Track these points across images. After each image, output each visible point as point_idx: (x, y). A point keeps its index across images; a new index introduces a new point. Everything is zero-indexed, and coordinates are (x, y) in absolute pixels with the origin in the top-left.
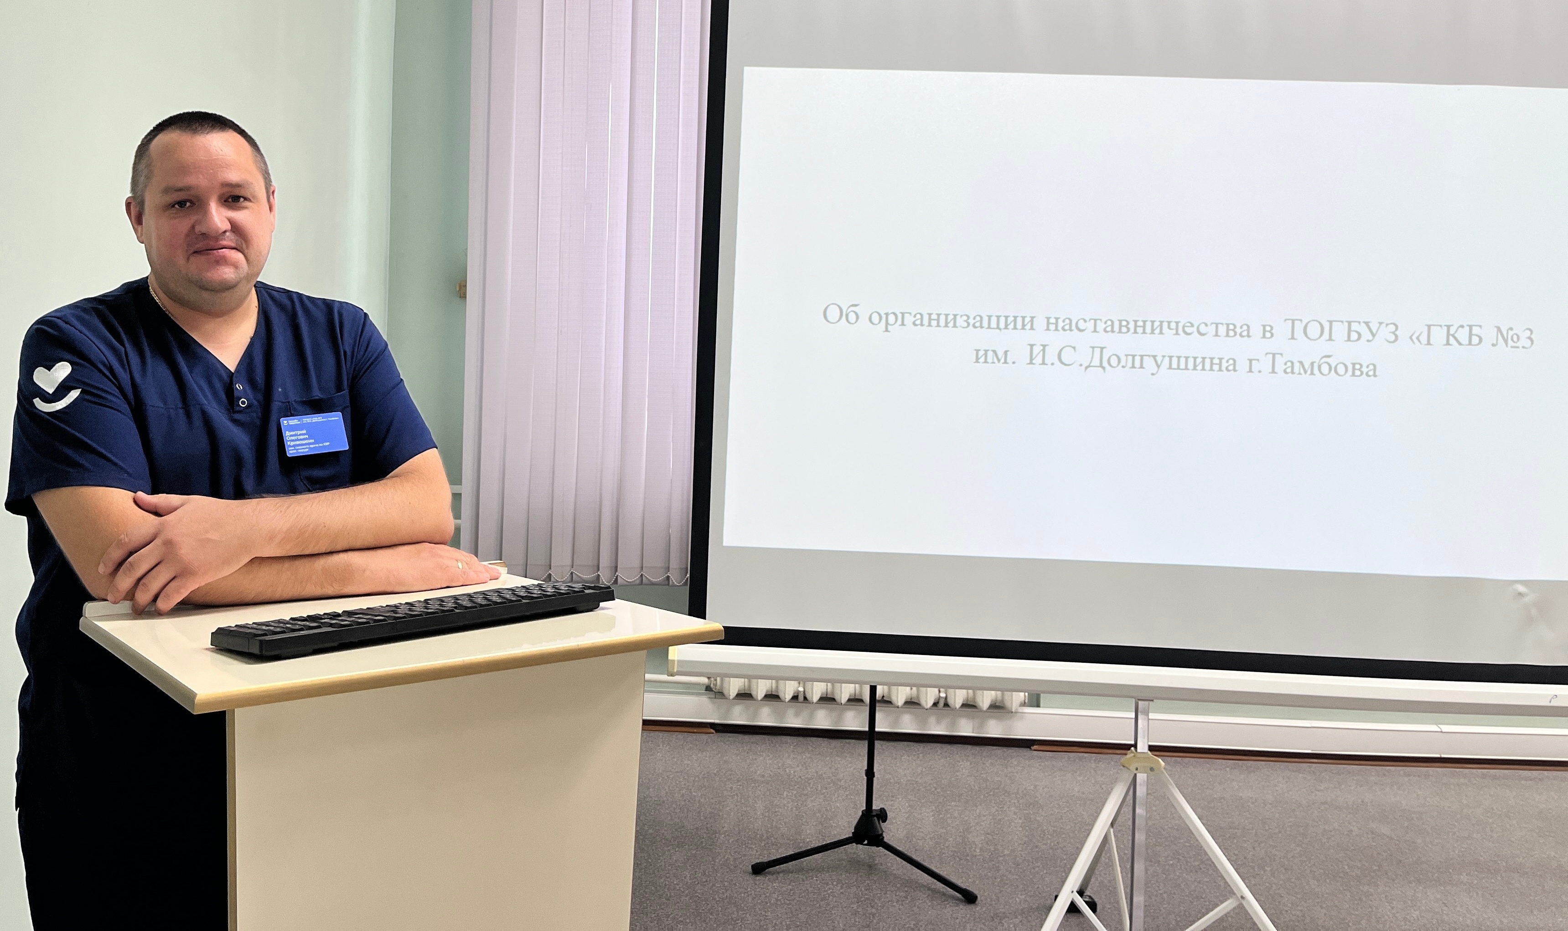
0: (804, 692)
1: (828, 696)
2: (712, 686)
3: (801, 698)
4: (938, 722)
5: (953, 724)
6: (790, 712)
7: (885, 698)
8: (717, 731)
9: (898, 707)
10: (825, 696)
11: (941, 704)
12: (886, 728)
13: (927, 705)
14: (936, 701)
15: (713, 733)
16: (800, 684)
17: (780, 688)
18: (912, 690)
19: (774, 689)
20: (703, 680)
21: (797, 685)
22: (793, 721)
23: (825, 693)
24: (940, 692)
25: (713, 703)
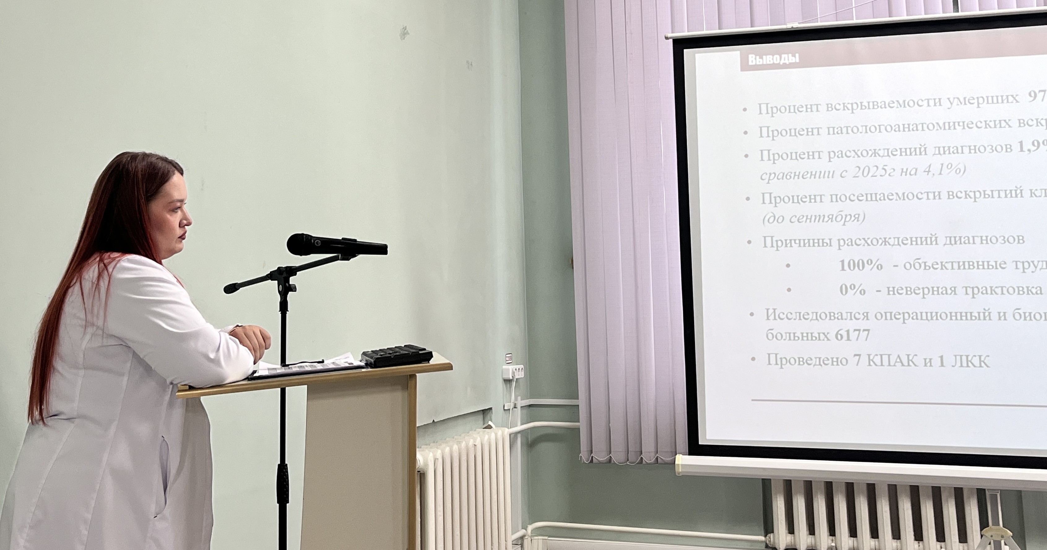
0: (836, 546)
2: (767, 542)
16: (832, 540)
17: (818, 544)
18: (919, 546)
19: (813, 543)
20: (762, 538)
21: (830, 541)
23: (852, 548)
24: (941, 548)
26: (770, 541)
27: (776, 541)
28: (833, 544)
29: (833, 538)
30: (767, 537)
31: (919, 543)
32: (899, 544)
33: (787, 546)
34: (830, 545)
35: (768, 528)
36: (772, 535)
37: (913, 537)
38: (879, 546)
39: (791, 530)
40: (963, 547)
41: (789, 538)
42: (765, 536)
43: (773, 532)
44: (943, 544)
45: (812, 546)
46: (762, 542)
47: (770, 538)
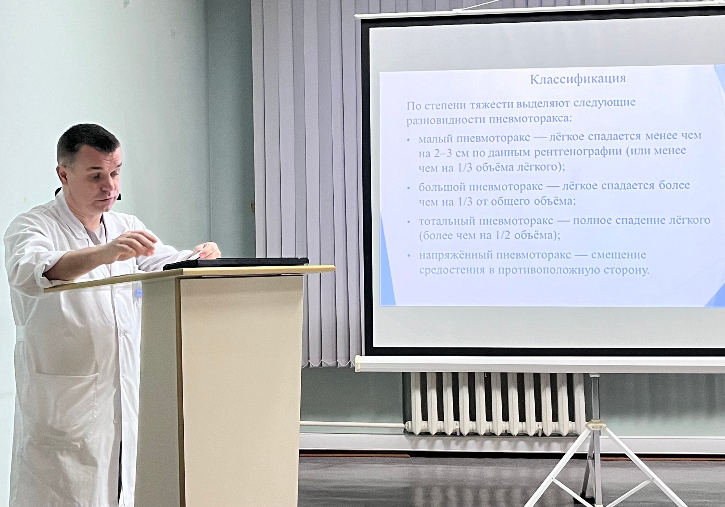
0: (460, 428)
1: (474, 432)
2: (406, 428)
3: (458, 434)
4: (540, 445)
5: (549, 447)
6: (453, 443)
7: (507, 432)
8: (411, 456)
9: (514, 436)
10: (472, 432)
11: (540, 435)
12: (509, 450)
13: (531, 433)
14: (537, 433)
15: (408, 457)
16: (457, 424)
17: (445, 428)
18: (522, 425)
19: (442, 428)
20: (402, 425)
21: (455, 425)
22: (455, 448)
23: (472, 430)
24: (539, 426)
25: (408, 439)
26: (408, 427)
27: (414, 427)
28: (458, 427)
29: (458, 422)
31: (522, 423)
32: (507, 425)
33: (422, 430)
34: (455, 429)
35: (407, 417)
36: (410, 422)
37: (518, 419)
38: (493, 428)
39: (425, 417)
40: (555, 424)
41: (424, 424)
42: (405, 423)
43: (411, 420)
44: (540, 423)
45: (441, 430)
46: (402, 428)
47: (408, 424)
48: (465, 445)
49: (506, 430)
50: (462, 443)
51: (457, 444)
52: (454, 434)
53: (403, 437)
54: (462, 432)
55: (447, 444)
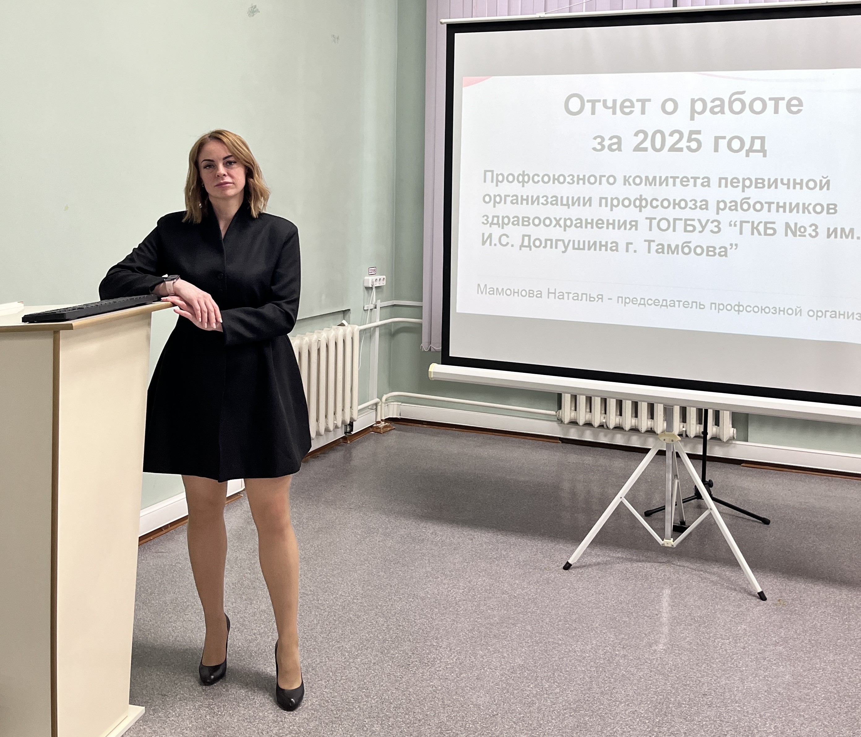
0: (606, 422)
1: (620, 426)
2: (557, 416)
3: (605, 427)
6: (600, 434)
7: (652, 430)
8: (563, 442)
10: (618, 426)
11: (684, 435)
15: (561, 443)
16: (604, 418)
17: (593, 420)
19: (590, 420)
20: (553, 413)
21: (602, 418)
22: (603, 439)
23: (618, 423)
24: (683, 427)
25: (560, 426)
26: (559, 416)
27: (563, 416)
28: (604, 421)
29: (605, 415)
30: (558, 413)
32: (652, 423)
33: (570, 420)
34: (602, 421)
35: (560, 407)
36: (560, 411)
38: (638, 424)
39: (574, 408)
40: (699, 427)
41: (573, 414)
42: (556, 412)
44: (685, 424)
45: (588, 422)
46: (554, 415)
48: (613, 438)
49: (651, 428)
50: (609, 436)
51: (605, 436)
52: (601, 426)
53: (555, 424)
54: (608, 426)
55: (596, 435)
